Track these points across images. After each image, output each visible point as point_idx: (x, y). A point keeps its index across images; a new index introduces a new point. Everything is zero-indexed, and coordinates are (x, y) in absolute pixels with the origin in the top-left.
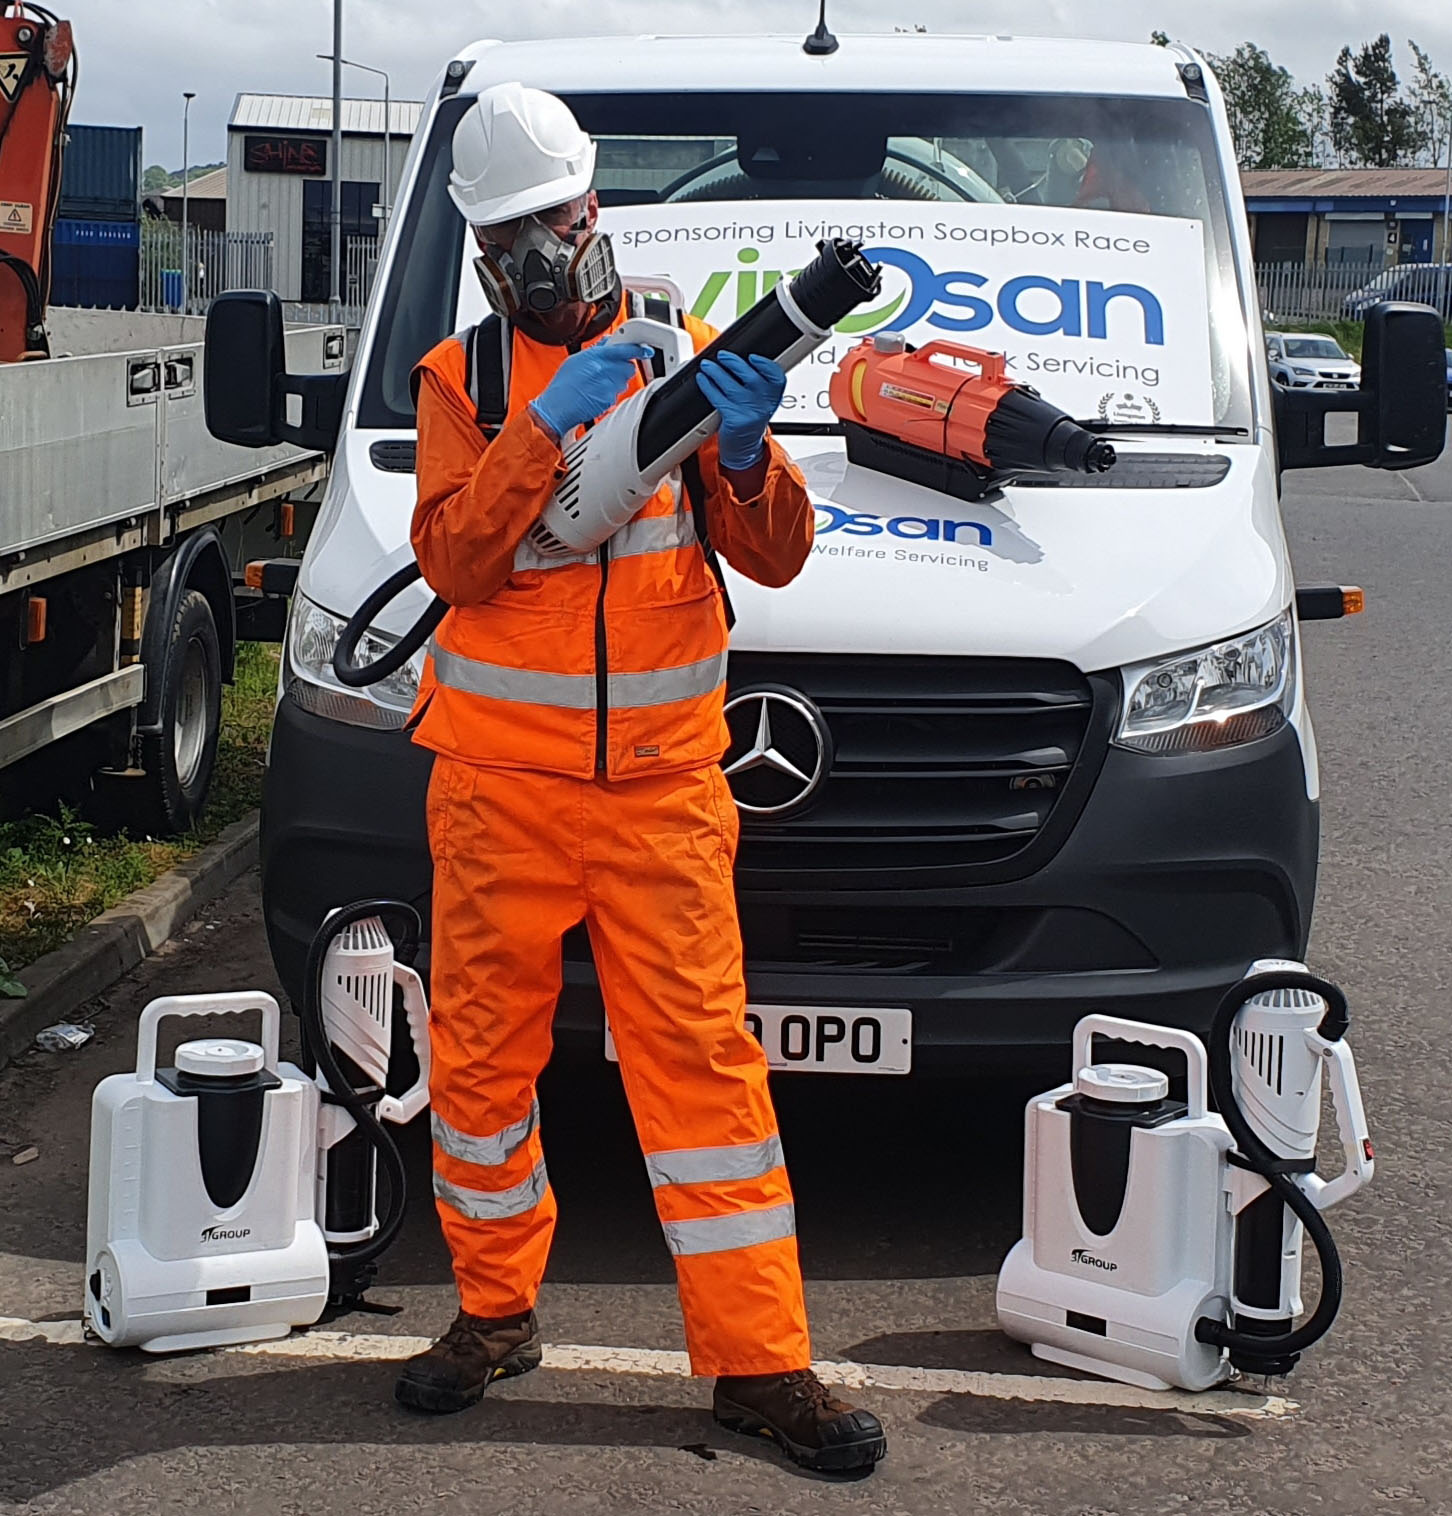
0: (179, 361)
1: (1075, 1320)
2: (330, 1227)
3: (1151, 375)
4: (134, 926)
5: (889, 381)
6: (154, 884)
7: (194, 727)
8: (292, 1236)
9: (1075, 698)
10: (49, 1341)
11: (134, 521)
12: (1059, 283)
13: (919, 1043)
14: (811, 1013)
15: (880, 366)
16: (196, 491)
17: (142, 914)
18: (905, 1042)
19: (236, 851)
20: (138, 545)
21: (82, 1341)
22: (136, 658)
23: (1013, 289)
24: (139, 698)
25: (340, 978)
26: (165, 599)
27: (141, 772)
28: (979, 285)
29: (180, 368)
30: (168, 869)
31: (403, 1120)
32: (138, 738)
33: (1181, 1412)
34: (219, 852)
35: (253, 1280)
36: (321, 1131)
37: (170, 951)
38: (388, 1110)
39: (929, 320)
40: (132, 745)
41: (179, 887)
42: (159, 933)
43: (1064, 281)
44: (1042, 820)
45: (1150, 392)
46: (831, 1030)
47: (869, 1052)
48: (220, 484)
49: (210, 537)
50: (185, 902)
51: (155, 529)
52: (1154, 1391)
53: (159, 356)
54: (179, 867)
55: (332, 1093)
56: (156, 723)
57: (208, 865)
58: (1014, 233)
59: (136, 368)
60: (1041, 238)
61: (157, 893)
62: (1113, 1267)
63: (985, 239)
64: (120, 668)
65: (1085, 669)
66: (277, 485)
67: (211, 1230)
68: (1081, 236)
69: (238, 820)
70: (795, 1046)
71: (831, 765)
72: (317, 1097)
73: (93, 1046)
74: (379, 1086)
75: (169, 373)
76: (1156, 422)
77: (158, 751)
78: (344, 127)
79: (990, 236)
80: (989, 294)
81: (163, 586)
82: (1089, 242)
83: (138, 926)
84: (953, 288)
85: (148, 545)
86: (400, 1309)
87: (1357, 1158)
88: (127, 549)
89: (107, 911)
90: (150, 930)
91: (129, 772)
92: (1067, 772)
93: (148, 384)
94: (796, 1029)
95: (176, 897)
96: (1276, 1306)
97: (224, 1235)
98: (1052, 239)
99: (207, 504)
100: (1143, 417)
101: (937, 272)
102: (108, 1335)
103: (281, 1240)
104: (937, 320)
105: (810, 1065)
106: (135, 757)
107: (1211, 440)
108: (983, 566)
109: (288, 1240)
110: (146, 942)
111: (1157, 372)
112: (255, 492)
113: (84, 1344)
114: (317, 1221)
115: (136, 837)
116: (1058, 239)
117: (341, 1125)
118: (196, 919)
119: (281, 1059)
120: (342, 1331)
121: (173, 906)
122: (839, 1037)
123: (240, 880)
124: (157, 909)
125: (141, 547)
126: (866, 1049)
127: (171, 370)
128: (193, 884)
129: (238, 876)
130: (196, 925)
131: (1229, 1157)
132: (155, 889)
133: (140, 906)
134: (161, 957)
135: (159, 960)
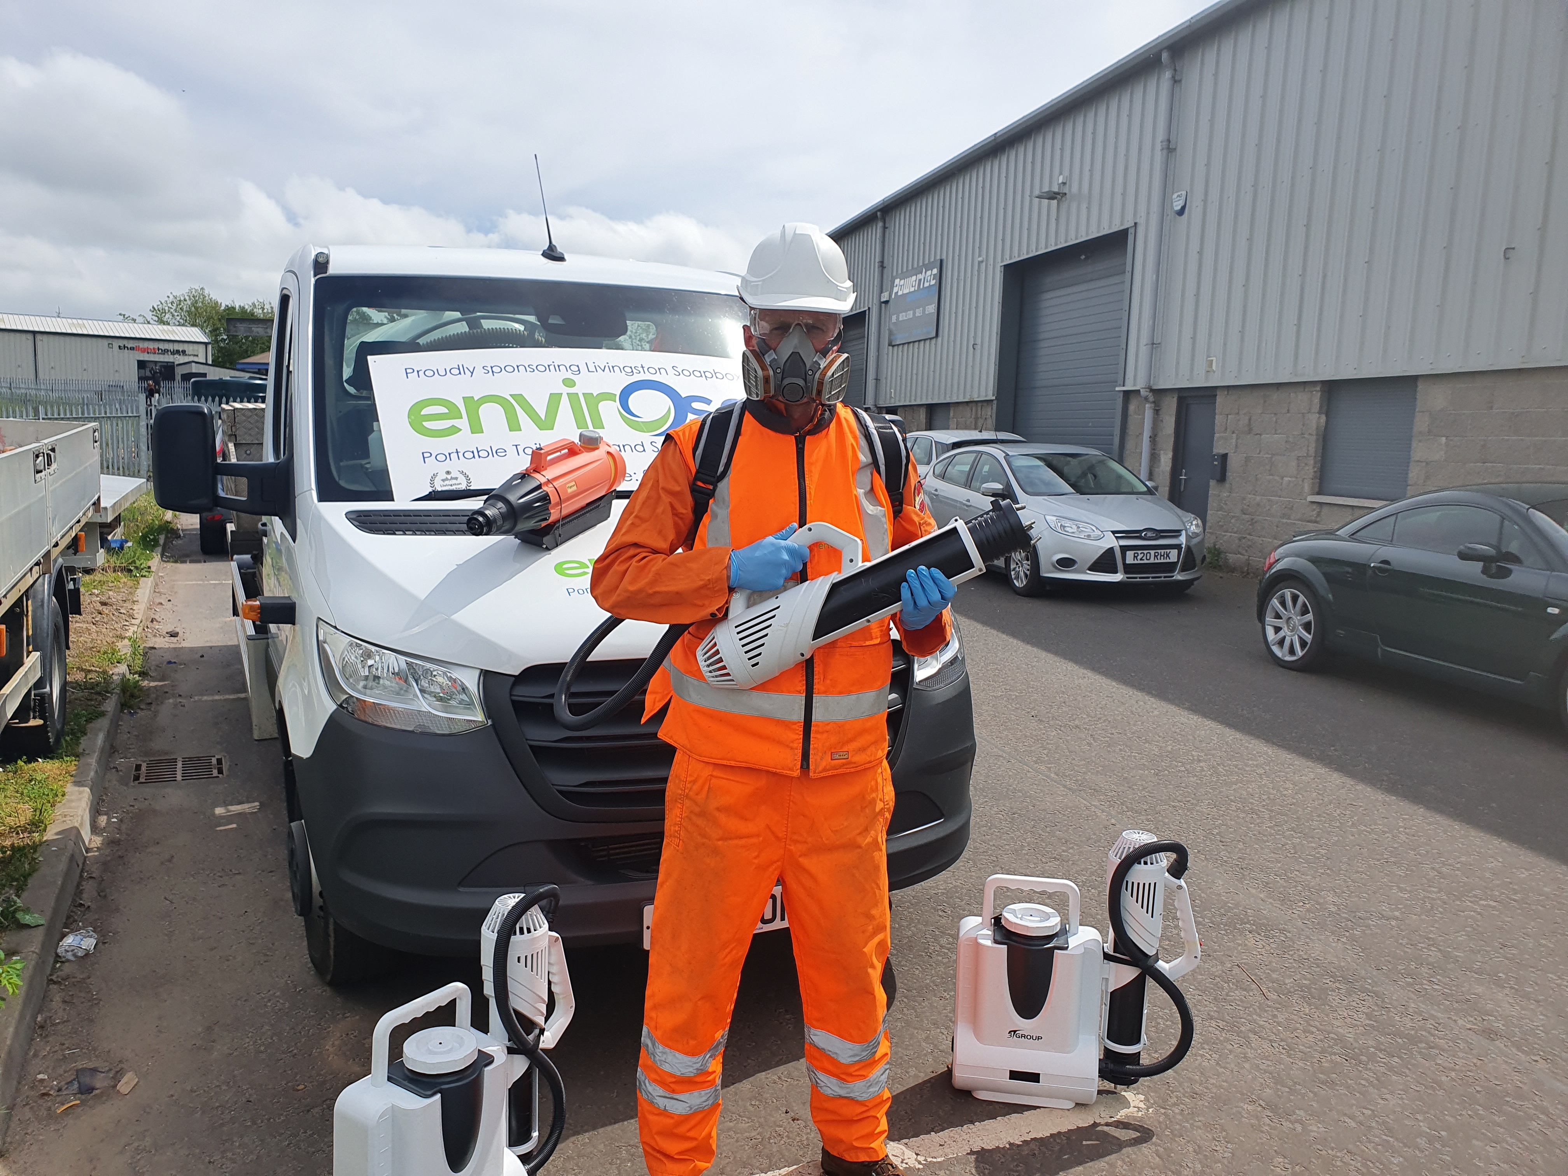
0: (51, 450)
1: (1017, 1075)
2: (516, 1143)
4: (74, 835)
6: (66, 797)
11: (41, 560)
17: (77, 825)
19: (100, 759)
22: (32, 647)
24: (39, 674)
25: (519, 958)
27: (40, 721)
29: (52, 454)
30: (67, 782)
31: (552, 1046)
32: (36, 699)
33: (1100, 1124)
34: (92, 761)
37: (99, 845)
38: (547, 1041)
40: (32, 704)
41: (85, 795)
42: (87, 833)
49: (60, 561)
50: (91, 806)
51: (47, 563)
52: (1068, 1110)
53: (44, 447)
54: (74, 779)
55: (514, 1046)
56: (45, 688)
57: (92, 774)
59: (37, 456)
61: (72, 804)
62: (1039, 1038)
64: (27, 657)
72: (506, 1051)
73: (103, 946)
74: (541, 1024)
77: (47, 702)
81: (40, 596)
83: (76, 832)
87: (1196, 949)
88: (35, 579)
89: (49, 827)
90: (83, 834)
91: (31, 723)
92: (902, 709)
93: (42, 467)
95: (84, 802)
96: (1138, 1043)
106: (35, 712)
110: (83, 841)
117: (520, 1065)
118: (101, 815)
119: (473, 1029)
121: (87, 811)
123: (110, 778)
124: (80, 817)
127: (49, 456)
128: (91, 791)
129: (108, 775)
130: (103, 820)
131: (1107, 957)
132: (72, 801)
133: (71, 818)
134: (96, 851)
135: (96, 854)
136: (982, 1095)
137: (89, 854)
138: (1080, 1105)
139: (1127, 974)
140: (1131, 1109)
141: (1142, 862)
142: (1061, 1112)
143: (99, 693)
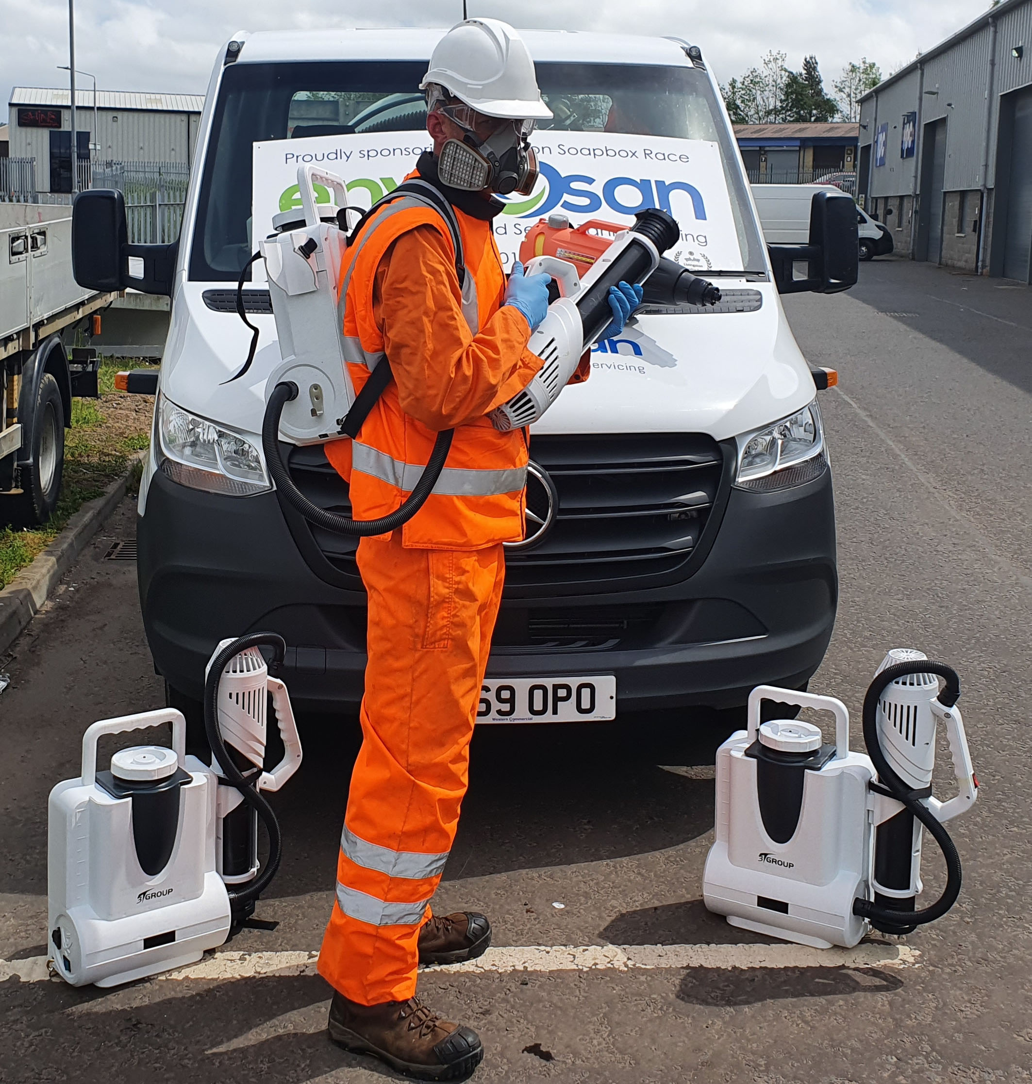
0: (38, 234)
1: (764, 902)
2: (226, 873)
3: (702, 239)
4: (25, 597)
5: (561, 247)
6: (33, 563)
7: (48, 457)
8: (203, 887)
9: (711, 458)
10: (22, 980)
11: (15, 336)
12: (639, 182)
13: (620, 697)
14: (548, 682)
15: (553, 237)
16: (50, 313)
17: (29, 587)
18: (612, 698)
19: (80, 534)
20: (17, 350)
21: (48, 978)
22: (15, 420)
23: (612, 185)
24: (19, 445)
25: (231, 694)
26: (31, 381)
27: (20, 491)
28: (590, 184)
29: (39, 238)
30: (40, 551)
31: (275, 788)
32: (18, 469)
33: (848, 968)
34: (71, 535)
35: (177, 926)
36: (218, 805)
37: (48, 609)
38: (265, 783)
39: (562, 206)
40: (14, 474)
41: (50, 564)
42: (40, 597)
43: (641, 180)
44: (695, 541)
45: (704, 250)
46: (562, 693)
47: (588, 707)
48: (62, 308)
49: (56, 340)
50: (54, 574)
51: (27, 339)
52: (823, 950)
53: (27, 231)
54: (47, 549)
55: (226, 777)
56: (28, 459)
57: (65, 546)
58: (607, 151)
59: (14, 239)
60: (623, 154)
61: (36, 570)
62: (791, 865)
63: (590, 154)
64: (7, 427)
65: (718, 439)
66: (91, 304)
67: (144, 894)
68: (647, 152)
69: (78, 511)
70: (538, 706)
71: (559, 511)
72: (216, 781)
73: (10, 690)
74: (259, 767)
75: (33, 242)
76: (710, 269)
77: (30, 475)
78: (76, 104)
79: (592, 152)
80: (597, 189)
81: (30, 373)
82: (653, 155)
83: (29, 595)
84: (574, 185)
85: (23, 350)
86: (276, 924)
87: (969, 788)
88: (11, 354)
89: (6, 586)
90: (35, 597)
91: (14, 491)
92: (709, 508)
93: (21, 249)
94: (538, 694)
95: (49, 571)
96: (908, 888)
97: (154, 895)
98: (630, 154)
99: (54, 321)
100: (701, 266)
101: (563, 176)
102: (70, 978)
103: (194, 893)
104: (567, 206)
105: (548, 718)
106: (17, 481)
107: (744, 280)
108: (641, 370)
109: (199, 892)
110: (34, 605)
111: (705, 237)
112: (81, 310)
113: (50, 980)
114: (217, 871)
115: (17, 529)
116: (634, 154)
117: (233, 799)
118: (61, 583)
119: (187, 754)
120: (240, 950)
121: (47, 578)
122: (567, 698)
123: (83, 552)
124: (38, 581)
125: (19, 352)
126: (586, 704)
127: (34, 239)
128: (58, 560)
129: (82, 549)
130: (62, 588)
131: (871, 786)
132: (35, 567)
133: (27, 581)
134: (44, 614)
135: (43, 616)
136: (734, 921)
137: (37, 616)
138: (838, 947)
139: (891, 808)
140: (897, 961)
141: (901, 683)
142: (813, 950)
143: (107, 476)
